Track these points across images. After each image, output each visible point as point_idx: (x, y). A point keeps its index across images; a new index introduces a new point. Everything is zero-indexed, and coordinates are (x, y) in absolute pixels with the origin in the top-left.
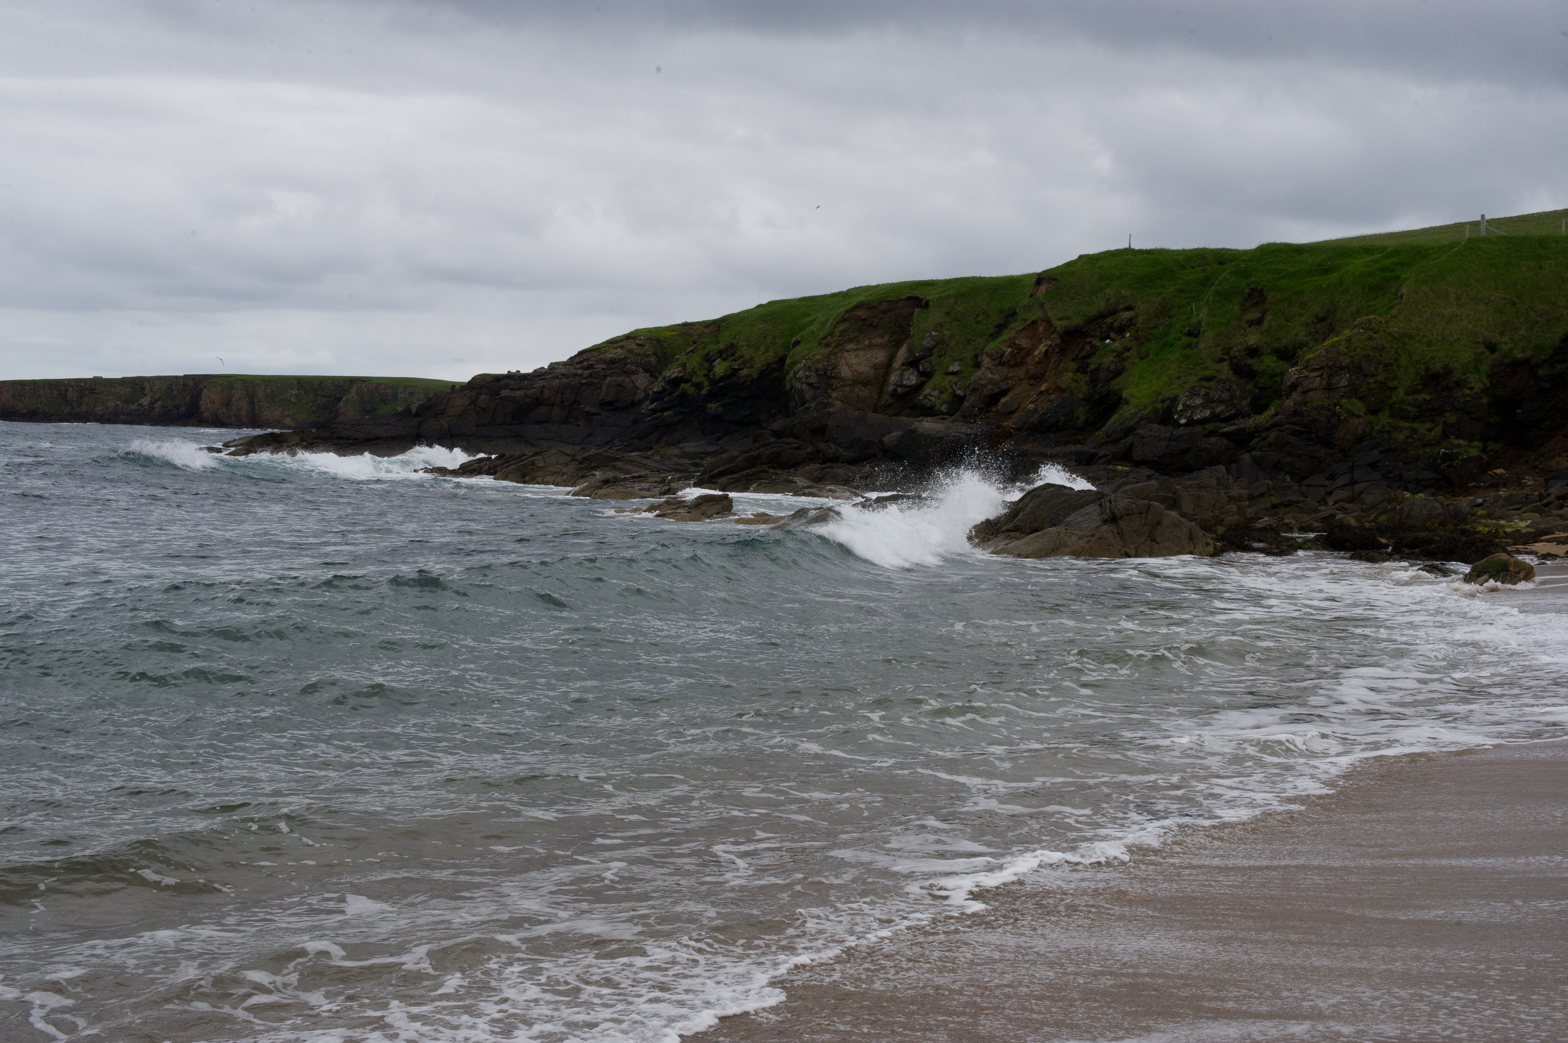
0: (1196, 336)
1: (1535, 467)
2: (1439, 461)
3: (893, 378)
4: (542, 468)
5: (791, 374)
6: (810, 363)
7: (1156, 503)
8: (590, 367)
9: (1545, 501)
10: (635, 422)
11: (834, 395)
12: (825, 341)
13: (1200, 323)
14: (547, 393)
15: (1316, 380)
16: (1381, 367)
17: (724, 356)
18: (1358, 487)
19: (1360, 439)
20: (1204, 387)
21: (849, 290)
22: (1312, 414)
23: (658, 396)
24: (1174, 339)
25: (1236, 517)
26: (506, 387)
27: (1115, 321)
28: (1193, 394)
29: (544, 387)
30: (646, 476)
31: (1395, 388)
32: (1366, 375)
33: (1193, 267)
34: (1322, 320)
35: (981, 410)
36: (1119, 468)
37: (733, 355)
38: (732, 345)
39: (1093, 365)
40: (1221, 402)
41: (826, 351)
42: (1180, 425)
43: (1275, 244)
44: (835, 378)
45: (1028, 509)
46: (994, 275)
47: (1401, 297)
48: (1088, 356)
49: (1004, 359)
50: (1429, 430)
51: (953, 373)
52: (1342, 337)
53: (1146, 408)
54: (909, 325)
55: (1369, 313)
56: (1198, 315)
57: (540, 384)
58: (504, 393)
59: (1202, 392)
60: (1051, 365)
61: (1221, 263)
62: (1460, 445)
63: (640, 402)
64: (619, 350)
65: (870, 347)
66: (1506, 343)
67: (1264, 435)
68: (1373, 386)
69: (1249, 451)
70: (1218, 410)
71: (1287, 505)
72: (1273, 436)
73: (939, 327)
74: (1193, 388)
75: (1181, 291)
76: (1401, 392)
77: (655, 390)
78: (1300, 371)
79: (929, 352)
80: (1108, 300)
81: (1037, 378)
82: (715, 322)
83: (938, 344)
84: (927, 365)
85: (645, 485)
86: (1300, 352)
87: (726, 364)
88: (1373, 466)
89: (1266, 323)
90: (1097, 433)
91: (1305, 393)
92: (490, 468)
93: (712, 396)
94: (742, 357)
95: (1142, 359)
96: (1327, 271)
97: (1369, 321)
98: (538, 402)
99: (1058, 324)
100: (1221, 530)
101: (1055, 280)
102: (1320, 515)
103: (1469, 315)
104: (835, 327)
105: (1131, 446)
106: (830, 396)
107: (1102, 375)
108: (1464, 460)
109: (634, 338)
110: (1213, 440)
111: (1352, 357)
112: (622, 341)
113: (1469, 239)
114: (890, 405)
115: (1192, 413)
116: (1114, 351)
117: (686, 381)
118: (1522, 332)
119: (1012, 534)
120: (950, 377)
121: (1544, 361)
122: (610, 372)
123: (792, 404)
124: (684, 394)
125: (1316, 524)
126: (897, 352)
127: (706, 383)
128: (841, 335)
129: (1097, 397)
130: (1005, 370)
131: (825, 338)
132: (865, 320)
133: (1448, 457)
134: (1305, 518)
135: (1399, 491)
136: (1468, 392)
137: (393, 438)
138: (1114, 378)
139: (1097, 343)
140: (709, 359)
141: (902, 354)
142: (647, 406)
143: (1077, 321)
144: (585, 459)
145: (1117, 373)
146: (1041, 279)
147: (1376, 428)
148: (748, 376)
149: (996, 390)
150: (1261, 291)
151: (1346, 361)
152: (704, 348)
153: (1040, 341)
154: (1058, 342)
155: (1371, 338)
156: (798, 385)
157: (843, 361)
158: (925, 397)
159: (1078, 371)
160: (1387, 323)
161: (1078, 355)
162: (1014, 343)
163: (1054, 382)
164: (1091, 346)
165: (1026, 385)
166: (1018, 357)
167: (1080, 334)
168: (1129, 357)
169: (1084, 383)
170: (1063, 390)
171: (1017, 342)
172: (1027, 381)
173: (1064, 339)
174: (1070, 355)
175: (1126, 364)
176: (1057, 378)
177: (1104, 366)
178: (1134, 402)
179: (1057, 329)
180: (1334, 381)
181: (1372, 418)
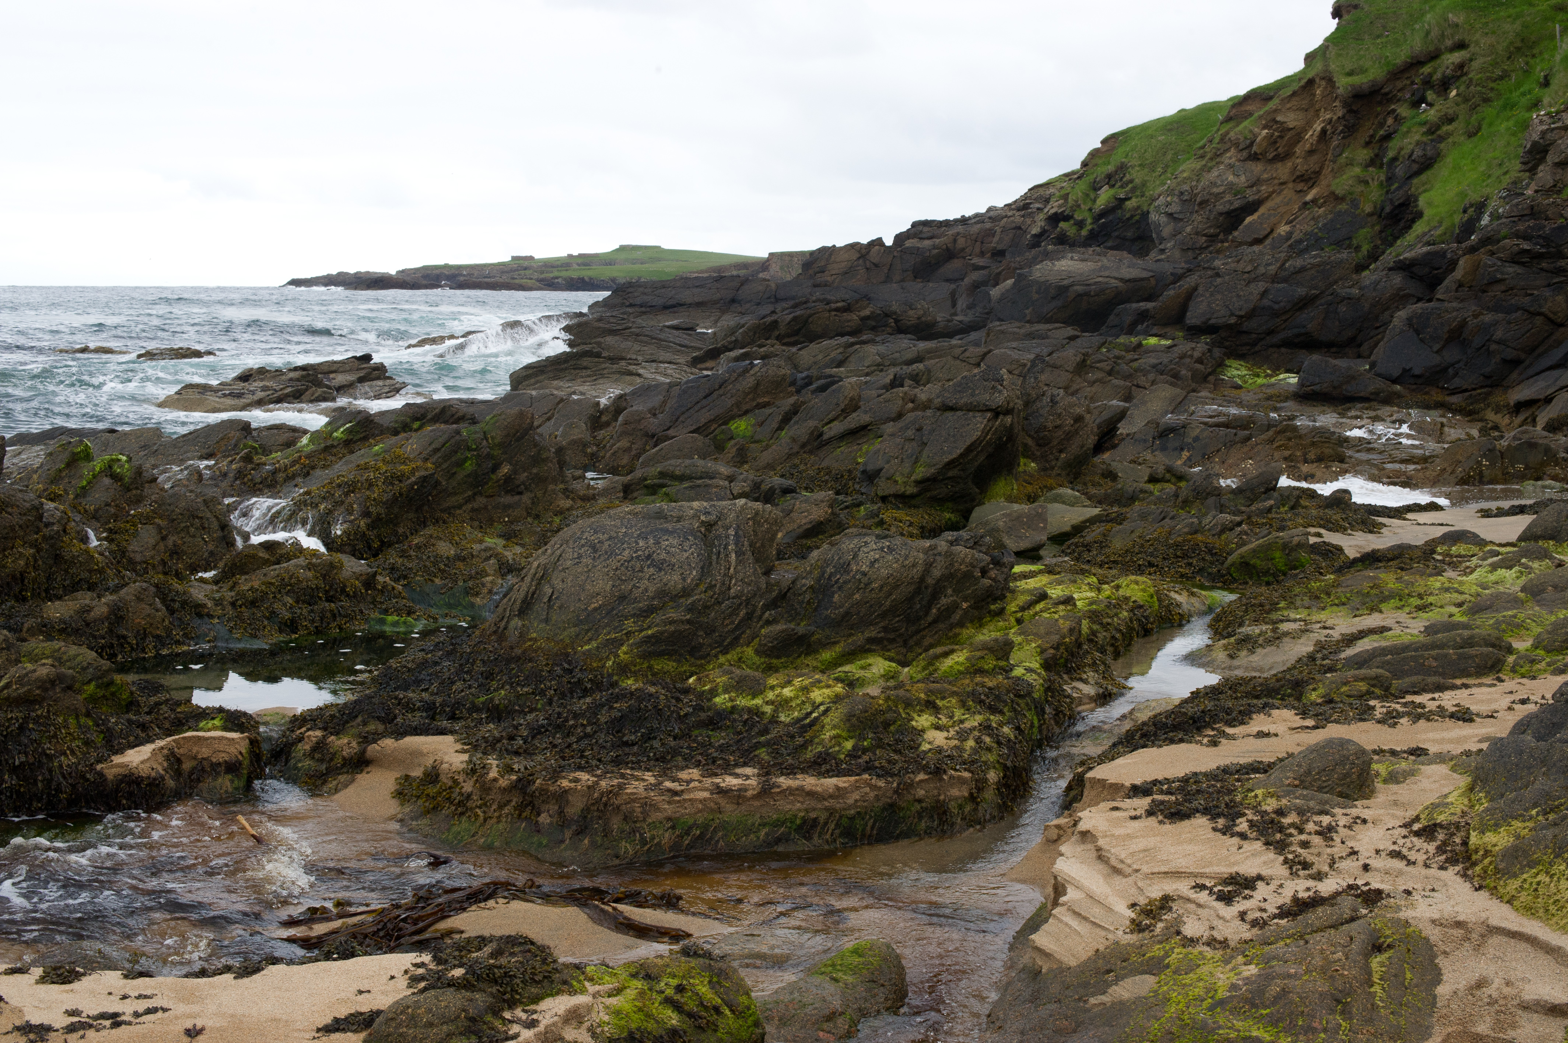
6: (1174, 184)
12: (1200, 152)
14: (961, 242)
17: (1112, 182)
24: (1522, 94)
27: (1435, 70)
28: (1512, 193)
35: (1212, 238)
37: (1121, 179)
38: (1122, 168)
39: (1392, 151)
41: (1199, 165)
48: (1388, 137)
49: (1255, 148)
53: (1440, 223)
60: (1329, 155)
74: (1513, 183)
80: (1428, 33)
81: (1308, 179)
87: (1112, 192)
93: (1093, 238)
94: (1131, 181)
95: (1471, 135)
99: (1343, 82)
104: (1216, 130)
107: (1401, 170)
116: (1425, 123)
117: (1067, 218)
124: (1062, 238)
127: (1089, 221)
129: (1388, 209)
130: (1257, 168)
138: (1418, 173)
139: (1403, 110)
140: (1095, 187)
143: (1374, 73)
145: (1426, 164)
148: (1138, 207)
149: (1237, 204)
153: (1318, 117)
154: (1340, 114)
156: (1158, 218)
159: (1372, 163)
161: (1372, 136)
162: (1274, 121)
163: (1329, 186)
164: (1396, 119)
165: (1288, 192)
166: (1281, 143)
167: (1379, 98)
168: (1449, 134)
169: (1374, 185)
170: (1339, 199)
171: (1279, 118)
172: (1291, 185)
173: (1354, 108)
174: (1363, 135)
175: (1442, 146)
176: (1335, 177)
177: (1406, 152)
178: (1428, 213)
179: (1340, 91)
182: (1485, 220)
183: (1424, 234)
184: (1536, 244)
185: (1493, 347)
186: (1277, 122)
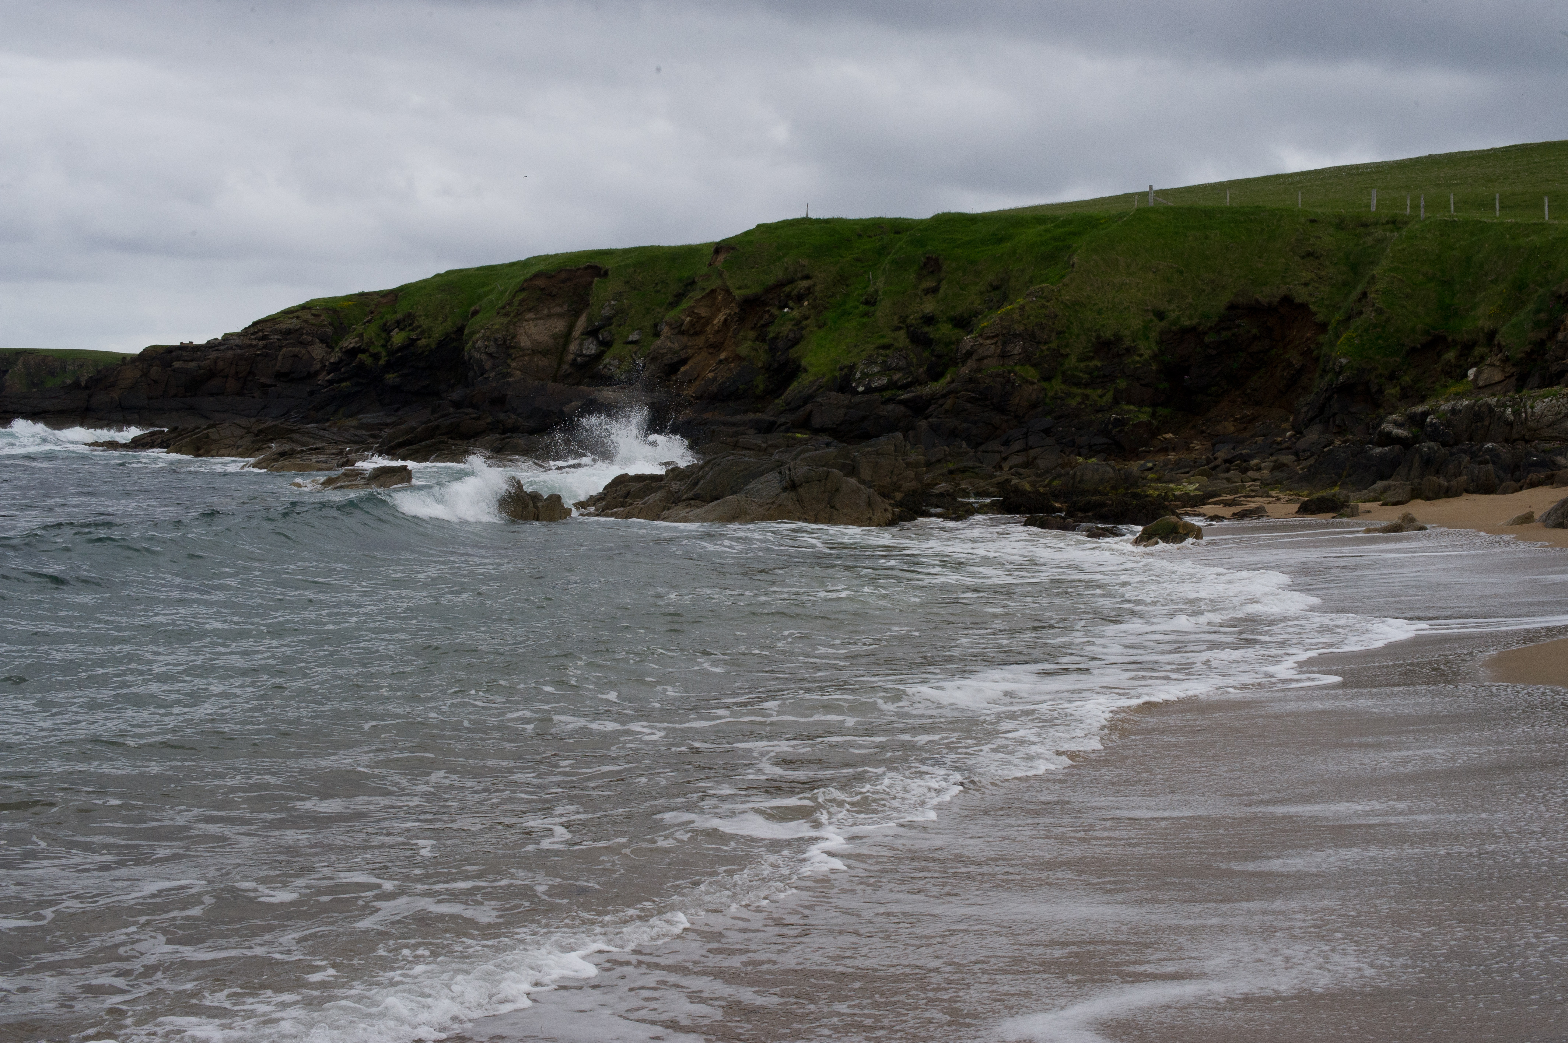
0: (873, 304)
1: (1203, 432)
2: (1110, 426)
3: (573, 347)
4: (215, 441)
5: (470, 344)
6: (488, 333)
7: (835, 471)
8: (264, 338)
9: (1212, 465)
10: (312, 393)
11: (514, 364)
12: (504, 311)
13: (877, 292)
14: (221, 364)
15: (990, 348)
16: (1054, 334)
17: (402, 326)
18: (1032, 453)
19: (1034, 406)
20: (882, 355)
21: (528, 259)
22: (987, 381)
23: (335, 367)
24: (852, 307)
25: (914, 483)
26: (178, 359)
27: (793, 289)
28: (871, 361)
29: (217, 358)
30: (323, 448)
31: (1067, 355)
33: (870, 237)
34: (996, 288)
35: (661, 379)
36: (799, 435)
37: (410, 325)
38: (410, 317)
39: (772, 332)
40: (898, 369)
41: (506, 320)
42: (858, 393)
43: (949, 214)
44: (514, 347)
45: (708, 477)
46: (673, 244)
47: (1073, 266)
48: (766, 325)
49: (683, 328)
50: (1101, 396)
51: (632, 342)
52: (1015, 305)
53: (824, 376)
54: (588, 295)
55: (1042, 282)
56: (874, 284)
57: (213, 355)
58: (177, 364)
59: (880, 360)
60: (730, 334)
61: (897, 233)
62: (1130, 411)
63: (317, 373)
64: (294, 320)
65: (550, 316)
66: (1174, 311)
67: (940, 402)
68: (1046, 353)
69: (926, 418)
70: (895, 377)
71: (963, 471)
72: (949, 403)
73: (619, 296)
74: (871, 356)
75: (858, 260)
76: (1073, 359)
77: (332, 360)
78: (975, 339)
79: (608, 320)
80: (786, 269)
81: (715, 347)
82: (392, 291)
83: (617, 313)
84: (606, 334)
85: (322, 457)
86: (975, 320)
87: (404, 334)
88: (1047, 432)
89: (941, 291)
90: (776, 401)
91: (980, 360)
92: (162, 441)
93: (389, 367)
94: (420, 326)
95: (820, 327)
96: (1000, 240)
97: (1042, 289)
98: (212, 374)
99: (737, 293)
100: (899, 496)
101: (733, 249)
102: (995, 480)
103: (1138, 284)
104: (514, 297)
105: (810, 414)
106: (509, 366)
107: (781, 344)
108: (1134, 425)
109: (309, 308)
110: (890, 407)
111: (1025, 325)
112: (297, 311)
113: (1138, 210)
114: (570, 374)
115: (870, 381)
116: (792, 320)
117: (364, 351)
118: (1189, 300)
119: (692, 502)
120: (629, 346)
121: (1210, 328)
122: (285, 342)
123: (471, 374)
124: (361, 366)
125: (992, 490)
126: (576, 321)
127: (384, 354)
128: (520, 304)
129: (776, 365)
130: (684, 339)
131: (504, 307)
132: (542, 289)
133: (1119, 423)
134: (982, 484)
135: (1072, 456)
136: (1137, 358)
137: (61, 412)
138: (792, 346)
139: (775, 311)
140: (386, 329)
141: (581, 323)
142: (324, 377)
143: (755, 289)
144: (261, 431)
145: (796, 342)
146: (719, 248)
147: (1050, 394)
148: (427, 346)
149: (676, 360)
150: (937, 259)
151: (1019, 329)
152: (381, 318)
153: (719, 310)
154: (737, 311)
155: (1043, 306)
156: (476, 355)
157: (522, 331)
158: (605, 367)
159: (757, 339)
160: (1059, 291)
161: (757, 324)
162: (693, 312)
163: (733, 351)
164: (770, 315)
165: (706, 354)
166: (698, 325)
167: (759, 303)
168: (807, 326)
169: (763, 352)
170: (742, 359)
171: (696, 311)
172: (707, 350)
173: (744, 307)
174: (749, 323)
175: (804, 332)
176: (736, 346)
177: (780, 334)
178: (812, 370)
179: (737, 298)
180: (1008, 349)
181: (1045, 385)
182: (858, 375)
183: (815, 381)
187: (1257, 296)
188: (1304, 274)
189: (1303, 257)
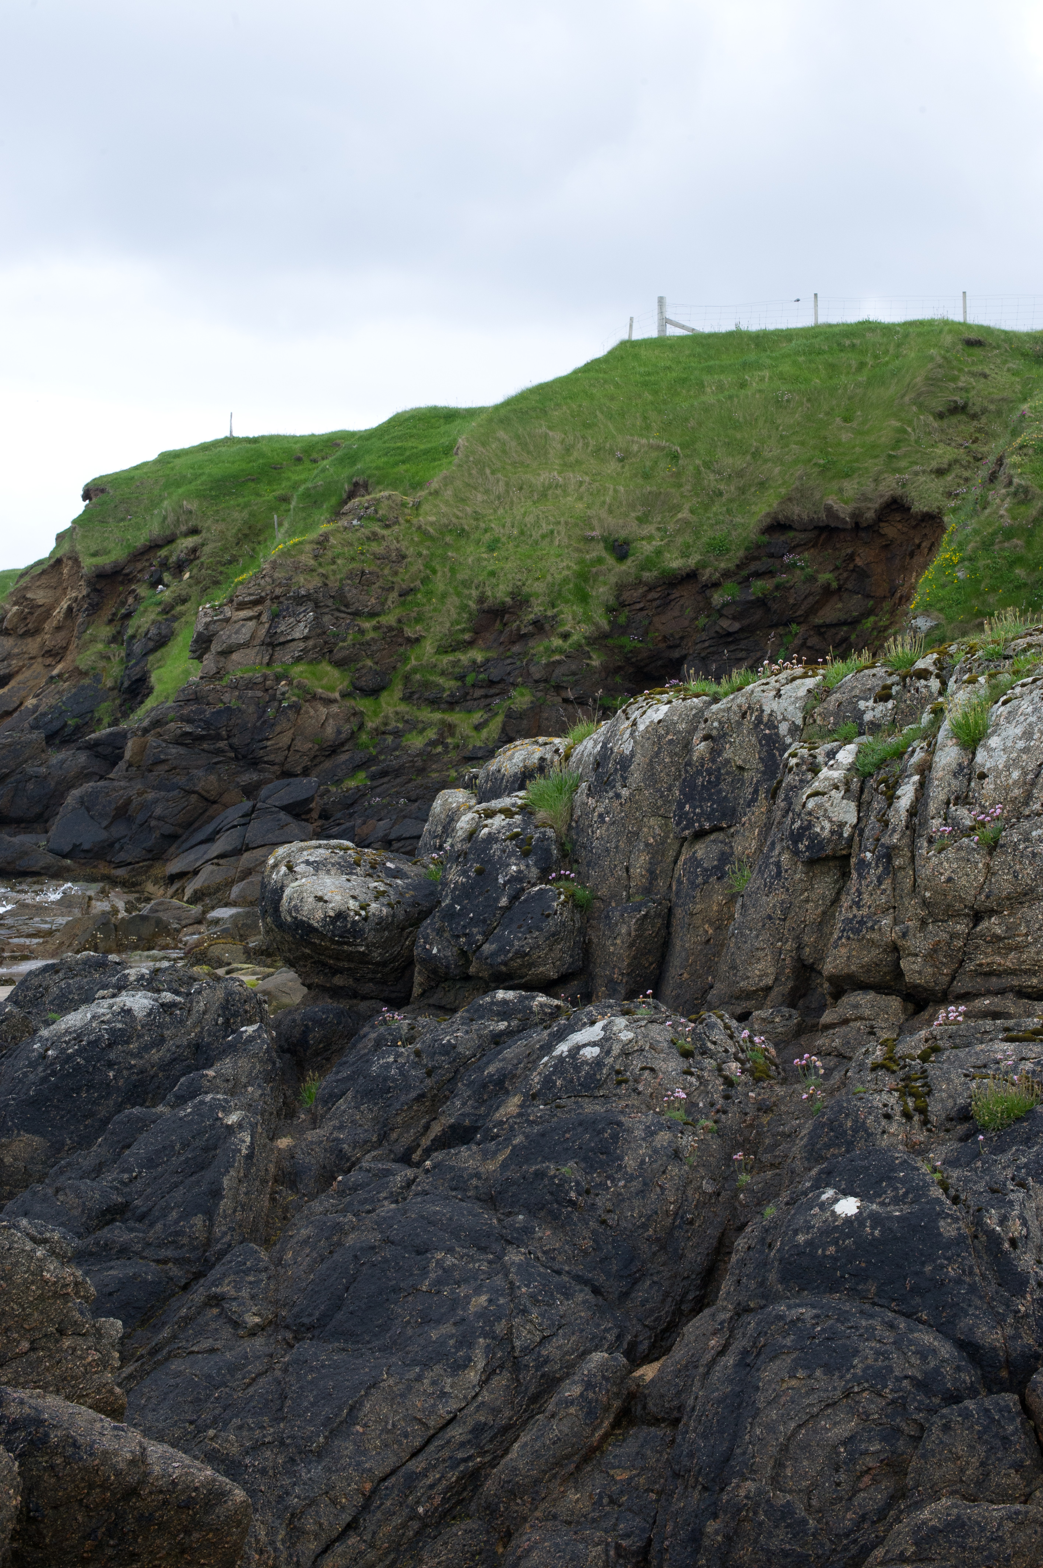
16: (394, 595)
19: (333, 750)
22: (226, 698)
27: (171, 553)
31: (417, 640)
32: (357, 614)
39: (131, 628)
49: (5, 624)
50: (478, 728)
60: (75, 631)
66: (650, 538)
68: (371, 635)
81: (56, 654)
97: (378, 501)
99: (89, 563)
101: (103, 491)
103: (581, 483)
107: (139, 647)
111: (323, 575)
118: (684, 514)
121: (727, 574)
129: (126, 684)
130: (8, 643)
136: (557, 642)
138: (153, 651)
139: (142, 591)
143: (116, 555)
145: (161, 642)
147: (370, 725)
151: (306, 584)
153: (65, 594)
154: (85, 593)
155: (374, 537)
159: (115, 639)
161: (114, 614)
163: (73, 661)
164: (135, 597)
165: (37, 667)
166: (32, 619)
167: (121, 579)
168: (182, 614)
169: (116, 660)
170: (84, 674)
171: (29, 596)
172: (40, 660)
173: (97, 587)
174: (106, 614)
175: (176, 625)
176: (79, 653)
177: (143, 630)
179: (85, 571)
180: (282, 628)
181: (363, 704)
184: (199, 727)
185: (153, 823)
186: (27, 599)
187: (831, 500)
188: (939, 451)
189: (940, 416)
